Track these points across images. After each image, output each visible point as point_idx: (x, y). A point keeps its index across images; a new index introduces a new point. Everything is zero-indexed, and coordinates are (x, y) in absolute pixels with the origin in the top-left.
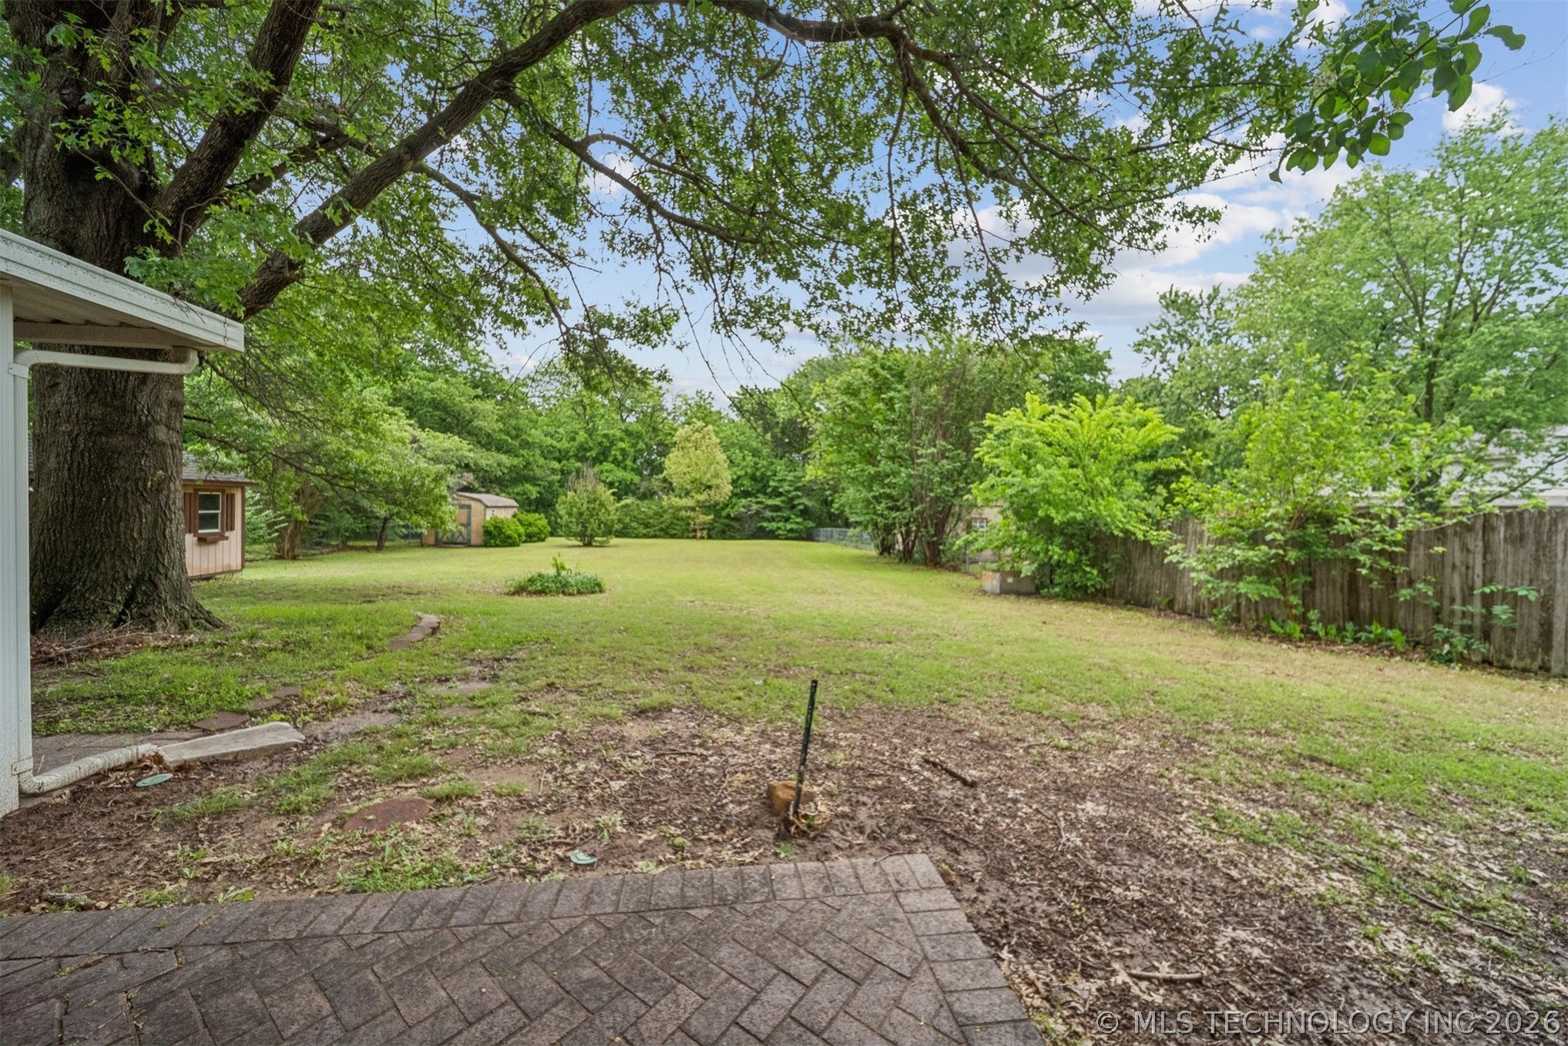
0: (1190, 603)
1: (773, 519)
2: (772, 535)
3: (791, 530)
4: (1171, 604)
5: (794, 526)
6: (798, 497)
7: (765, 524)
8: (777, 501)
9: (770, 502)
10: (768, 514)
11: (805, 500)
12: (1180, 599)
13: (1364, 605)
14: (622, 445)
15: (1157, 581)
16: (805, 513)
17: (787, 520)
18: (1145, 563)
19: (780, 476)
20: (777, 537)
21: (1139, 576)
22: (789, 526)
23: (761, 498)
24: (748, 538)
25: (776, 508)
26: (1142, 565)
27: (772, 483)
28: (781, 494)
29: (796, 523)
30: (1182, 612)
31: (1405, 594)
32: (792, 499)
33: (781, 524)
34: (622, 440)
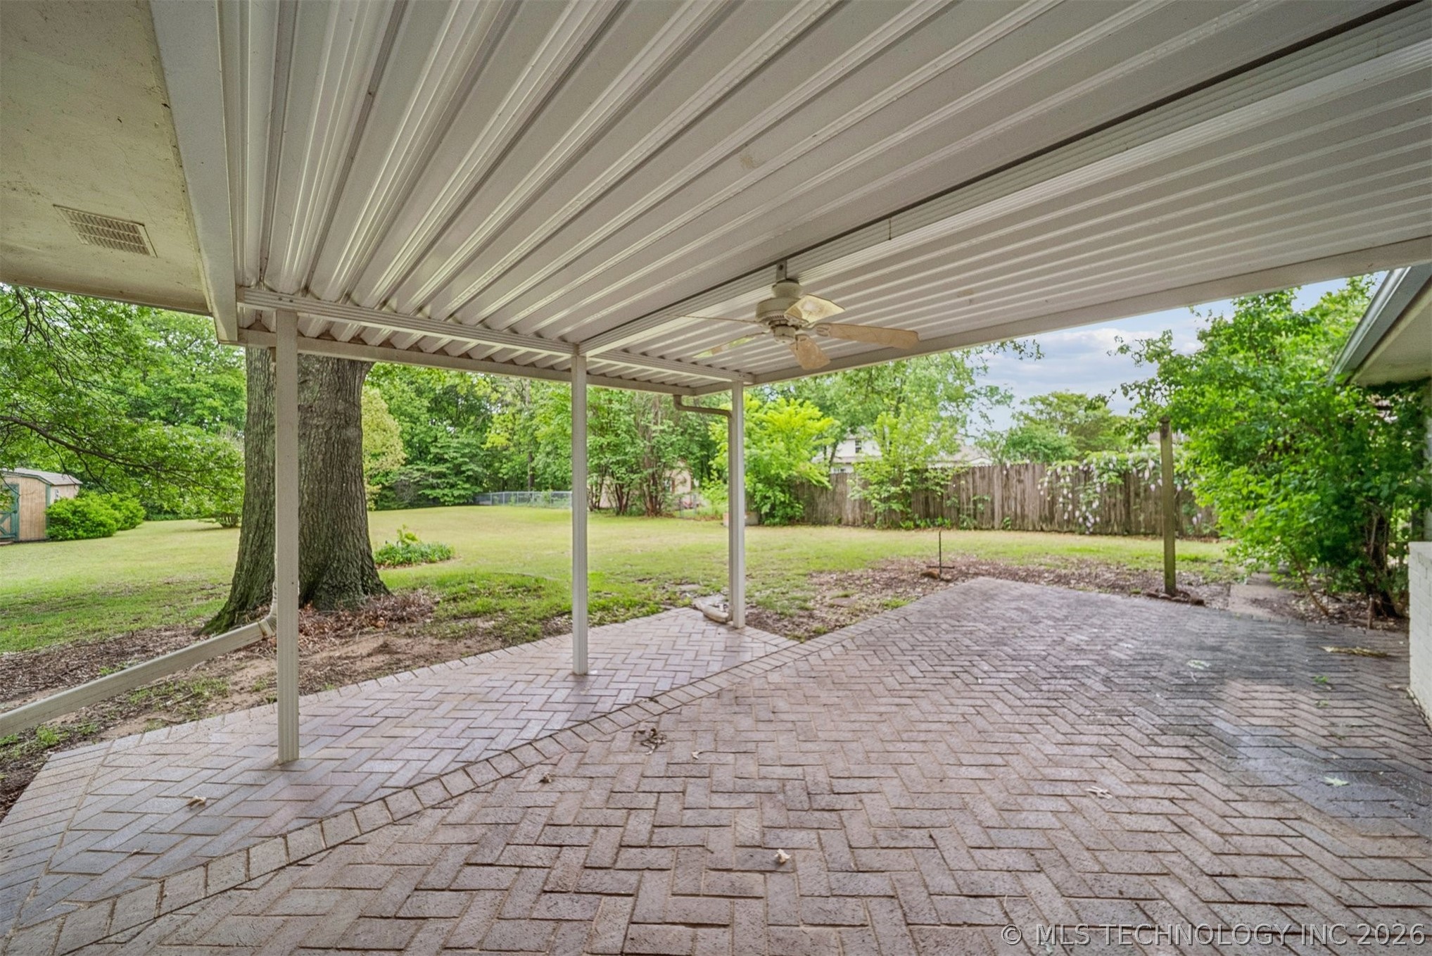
0: (851, 519)
1: (438, 486)
2: (436, 502)
3: (459, 497)
4: (840, 521)
5: (462, 492)
6: (466, 463)
7: (428, 492)
8: (441, 468)
9: (434, 469)
10: (432, 480)
11: (472, 466)
12: (845, 517)
13: (932, 510)
14: (209, 402)
15: (830, 509)
16: (475, 480)
17: (452, 486)
18: (823, 499)
19: (441, 442)
20: (443, 504)
21: (820, 507)
22: (456, 493)
23: (421, 465)
24: (406, 508)
25: (441, 475)
26: (821, 500)
27: (433, 450)
28: (446, 461)
29: (464, 488)
30: (847, 525)
31: (949, 502)
32: (460, 465)
33: (446, 491)
34: (209, 396)
